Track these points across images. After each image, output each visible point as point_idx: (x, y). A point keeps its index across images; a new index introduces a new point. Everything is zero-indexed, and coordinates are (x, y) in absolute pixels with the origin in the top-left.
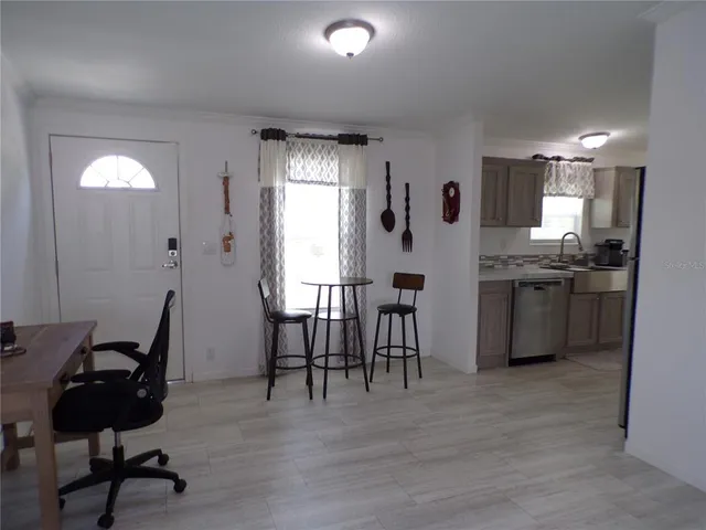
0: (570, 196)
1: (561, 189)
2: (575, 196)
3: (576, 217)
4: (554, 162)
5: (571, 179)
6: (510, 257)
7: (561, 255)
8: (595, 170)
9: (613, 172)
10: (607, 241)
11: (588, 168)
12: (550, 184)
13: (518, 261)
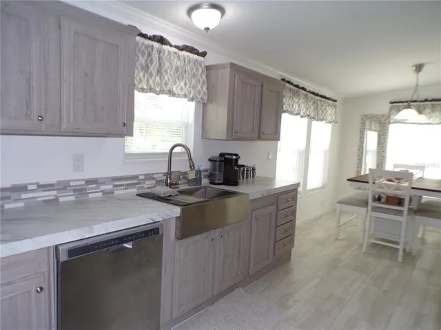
0: (179, 96)
1: (166, 84)
2: (185, 96)
3: (187, 125)
4: (156, 45)
5: (179, 73)
6: (89, 182)
7: (169, 173)
8: (208, 68)
9: (228, 71)
10: (222, 155)
11: (200, 63)
12: (151, 75)
13: (103, 188)
